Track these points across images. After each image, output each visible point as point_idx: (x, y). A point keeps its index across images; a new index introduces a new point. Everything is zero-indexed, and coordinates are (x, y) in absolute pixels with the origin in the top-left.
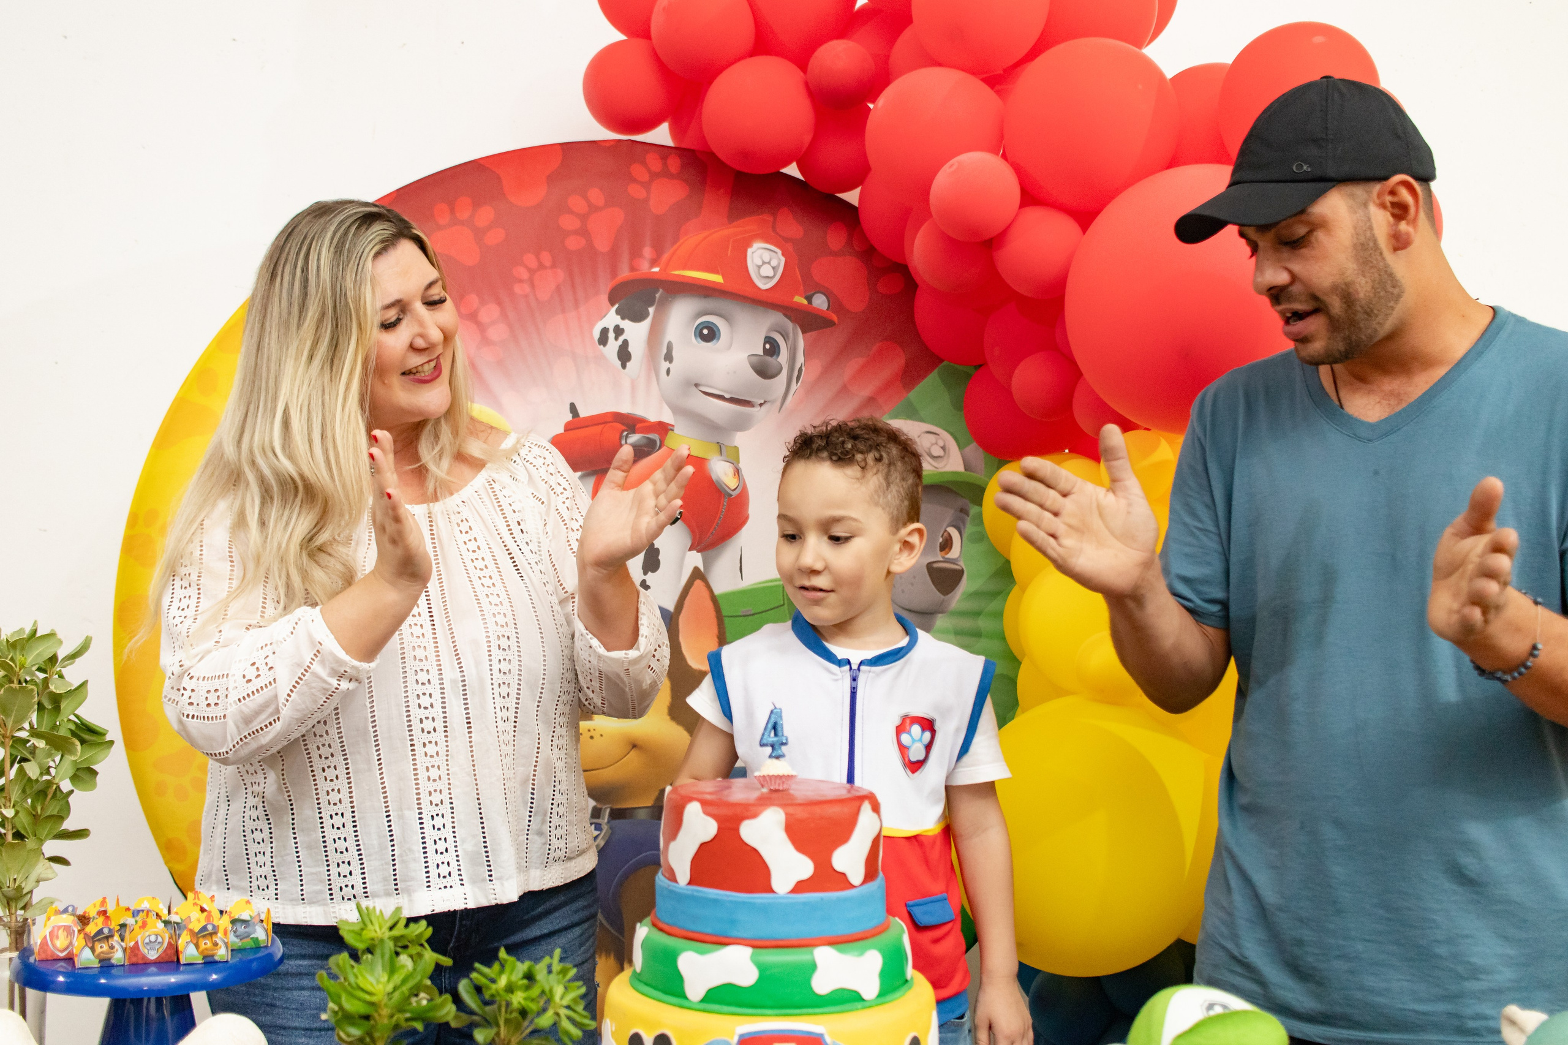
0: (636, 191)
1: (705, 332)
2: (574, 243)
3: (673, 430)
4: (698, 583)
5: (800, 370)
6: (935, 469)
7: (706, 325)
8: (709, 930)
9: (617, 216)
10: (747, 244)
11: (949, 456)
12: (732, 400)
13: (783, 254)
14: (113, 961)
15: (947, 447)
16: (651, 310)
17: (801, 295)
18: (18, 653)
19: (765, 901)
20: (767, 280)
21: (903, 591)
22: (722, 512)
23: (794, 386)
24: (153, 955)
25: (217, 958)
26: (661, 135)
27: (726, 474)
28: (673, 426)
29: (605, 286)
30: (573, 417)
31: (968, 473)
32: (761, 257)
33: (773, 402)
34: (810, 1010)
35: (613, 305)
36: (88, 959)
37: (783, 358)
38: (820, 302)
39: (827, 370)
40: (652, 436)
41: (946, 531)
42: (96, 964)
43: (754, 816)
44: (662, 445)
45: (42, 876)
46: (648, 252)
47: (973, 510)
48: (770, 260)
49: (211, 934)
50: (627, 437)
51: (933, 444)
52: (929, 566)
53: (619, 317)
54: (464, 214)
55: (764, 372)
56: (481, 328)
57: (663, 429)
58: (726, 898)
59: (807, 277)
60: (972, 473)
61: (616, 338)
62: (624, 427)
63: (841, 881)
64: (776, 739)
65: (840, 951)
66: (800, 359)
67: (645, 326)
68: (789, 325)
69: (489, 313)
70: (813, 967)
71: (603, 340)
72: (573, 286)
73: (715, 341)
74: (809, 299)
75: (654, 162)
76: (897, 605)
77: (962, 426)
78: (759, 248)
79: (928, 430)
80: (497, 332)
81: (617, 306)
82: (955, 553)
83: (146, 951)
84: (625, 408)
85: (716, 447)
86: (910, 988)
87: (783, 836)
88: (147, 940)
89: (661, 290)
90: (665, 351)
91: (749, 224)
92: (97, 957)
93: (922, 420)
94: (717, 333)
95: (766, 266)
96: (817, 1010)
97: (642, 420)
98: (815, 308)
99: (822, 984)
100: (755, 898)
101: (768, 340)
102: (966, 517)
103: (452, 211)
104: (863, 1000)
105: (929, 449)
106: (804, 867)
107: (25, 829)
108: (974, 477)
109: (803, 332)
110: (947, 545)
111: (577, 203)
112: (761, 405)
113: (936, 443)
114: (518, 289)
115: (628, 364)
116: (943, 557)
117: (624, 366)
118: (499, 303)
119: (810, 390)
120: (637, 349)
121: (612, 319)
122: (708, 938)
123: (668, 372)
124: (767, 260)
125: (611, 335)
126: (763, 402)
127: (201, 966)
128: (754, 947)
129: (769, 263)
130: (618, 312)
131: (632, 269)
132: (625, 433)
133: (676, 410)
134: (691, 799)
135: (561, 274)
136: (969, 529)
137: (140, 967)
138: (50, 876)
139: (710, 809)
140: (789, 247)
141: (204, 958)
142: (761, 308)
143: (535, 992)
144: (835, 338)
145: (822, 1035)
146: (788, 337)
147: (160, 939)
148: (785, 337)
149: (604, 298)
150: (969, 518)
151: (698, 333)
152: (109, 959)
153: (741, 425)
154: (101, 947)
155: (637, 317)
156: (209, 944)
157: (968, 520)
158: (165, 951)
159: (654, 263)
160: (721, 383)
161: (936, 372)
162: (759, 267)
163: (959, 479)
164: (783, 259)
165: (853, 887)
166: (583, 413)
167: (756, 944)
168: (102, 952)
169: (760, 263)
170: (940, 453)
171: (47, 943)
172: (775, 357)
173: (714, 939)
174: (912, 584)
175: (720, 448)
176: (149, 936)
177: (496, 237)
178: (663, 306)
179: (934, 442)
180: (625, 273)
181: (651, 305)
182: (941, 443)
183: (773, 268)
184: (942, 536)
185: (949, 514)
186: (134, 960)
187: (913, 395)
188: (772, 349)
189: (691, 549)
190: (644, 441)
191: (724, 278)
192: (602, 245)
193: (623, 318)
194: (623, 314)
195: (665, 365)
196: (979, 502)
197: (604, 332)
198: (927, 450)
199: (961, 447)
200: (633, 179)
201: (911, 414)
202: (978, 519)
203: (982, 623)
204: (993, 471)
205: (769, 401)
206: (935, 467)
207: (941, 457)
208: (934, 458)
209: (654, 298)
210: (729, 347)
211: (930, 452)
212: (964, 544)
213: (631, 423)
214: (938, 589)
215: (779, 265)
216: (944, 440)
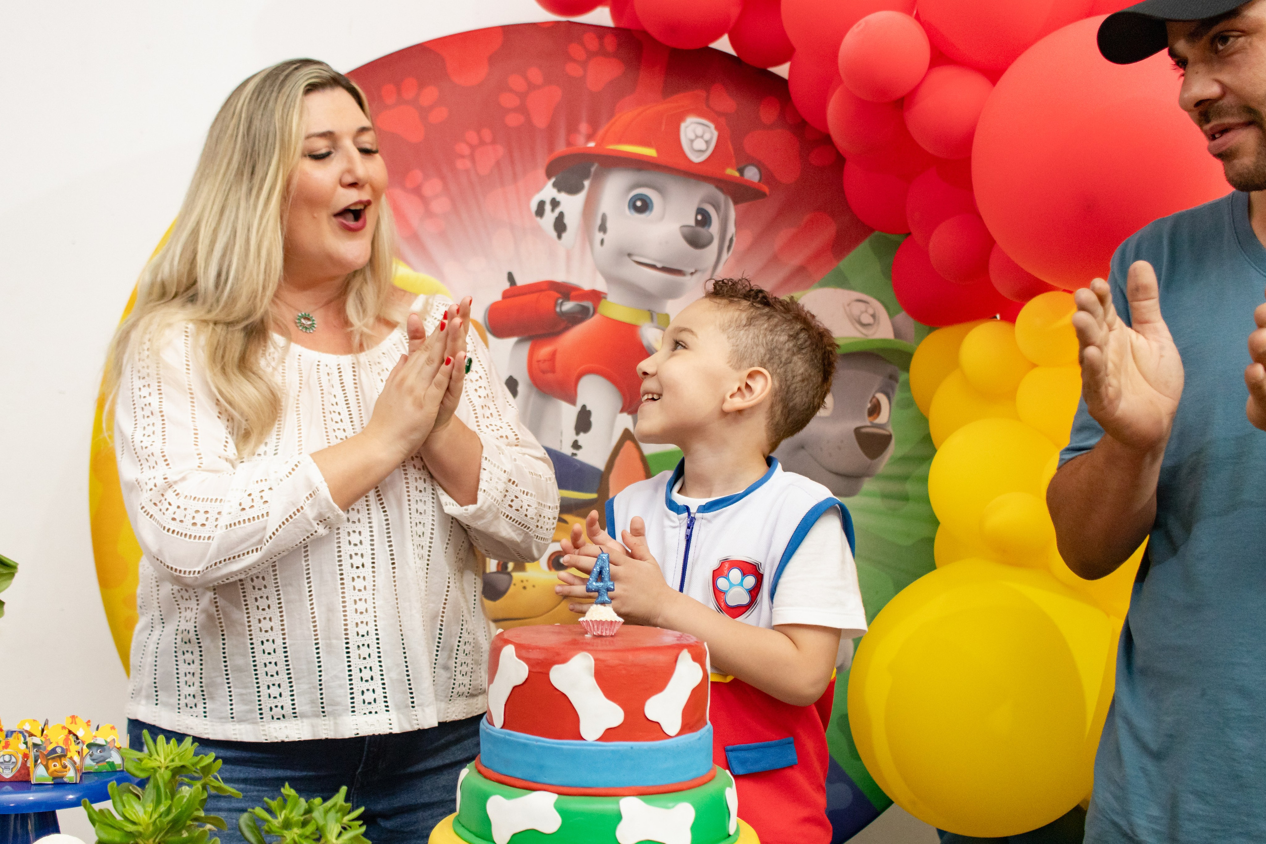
0: (573, 70)
1: (639, 204)
2: (513, 120)
4: (628, 444)
5: (731, 240)
7: (640, 197)
9: (557, 93)
10: (681, 119)
11: (879, 323)
12: (665, 269)
13: (716, 128)
15: (877, 315)
16: (587, 183)
17: (732, 167)
20: (699, 153)
21: (830, 455)
23: (725, 256)
27: (656, 340)
28: (606, 294)
29: (543, 161)
31: (897, 340)
32: (694, 131)
33: (704, 271)
35: (549, 177)
37: (715, 228)
38: (752, 174)
39: (758, 240)
40: (585, 303)
41: (874, 397)
44: (595, 312)
46: (584, 127)
47: (902, 377)
48: (704, 133)
50: (562, 304)
51: (862, 312)
52: (857, 431)
53: (555, 190)
54: (409, 95)
55: (695, 241)
56: (425, 201)
57: (596, 296)
59: (739, 149)
61: (553, 210)
62: (557, 295)
66: (732, 229)
67: (579, 199)
68: (721, 197)
69: (432, 187)
71: (540, 211)
72: (512, 162)
73: (647, 213)
74: (741, 171)
75: (592, 43)
76: (824, 467)
77: (891, 294)
78: (692, 123)
80: (440, 205)
81: (553, 180)
82: (883, 417)
84: (560, 277)
85: (647, 314)
89: (596, 165)
90: (599, 222)
91: (682, 99)
94: (650, 205)
95: (699, 140)
97: (576, 289)
98: (747, 181)
101: (700, 211)
103: (399, 91)
105: (859, 317)
108: (902, 344)
109: (736, 202)
110: (875, 410)
111: (516, 82)
112: (692, 274)
113: (866, 311)
114: (460, 164)
115: (564, 235)
117: (559, 237)
118: (443, 178)
119: (741, 260)
120: (572, 220)
121: (548, 192)
123: (602, 242)
124: (700, 133)
125: (548, 207)
126: (693, 270)
129: (702, 137)
130: (555, 185)
131: (569, 144)
132: (560, 301)
133: (610, 279)
135: (501, 150)
136: (898, 395)
140: (722, 121)
142: (693, 181)
144: (767, 209)
146: (720, 209)
148: (717, 207)
149: (541, 172)
151: (631, 204)
153: (672, 292)
155: (573, 190)
157: (898, 387)
159: (590, 138)
160: (653, 252)
161: (867, 241)
162: (692, 141)
164: (716, 134)
166: (521, 281)
169: (692, 136)
170: (871, 320)
172: (706, 227)
174: (839, 448)
175: (651, 316)
177: (439, 115)
178: (598, 179)
180: (561, 148)
181: (586, 176)
182: (871, 311)
183: (706, 142)
185: (878, 380)
187: (845, 263)
188: (704, 220)
189: (622, 411)
190: (578, 309)
191: (658, 151)
192: (540, 122)
193: (559, 190)
194: (559, 187)
195: (599, 236)
196: (906, 368)
197: (541, 204)
198: (857, 318)
199: (891, 315)
200: (570, 59)
201: (842, 282)
202: (907, 386)
203: (910, 487)
204: (921, 338)
205: (700, 271)
206: (865, 335)
207: (869, 325)
208: (864, 325)
209: (589, 172)
210: (662, 218)
211: (859, 319)
212: (892, 410)
213: (566, 291)
214: (867, 454)
215: (711, 138)
216: (874, 309)
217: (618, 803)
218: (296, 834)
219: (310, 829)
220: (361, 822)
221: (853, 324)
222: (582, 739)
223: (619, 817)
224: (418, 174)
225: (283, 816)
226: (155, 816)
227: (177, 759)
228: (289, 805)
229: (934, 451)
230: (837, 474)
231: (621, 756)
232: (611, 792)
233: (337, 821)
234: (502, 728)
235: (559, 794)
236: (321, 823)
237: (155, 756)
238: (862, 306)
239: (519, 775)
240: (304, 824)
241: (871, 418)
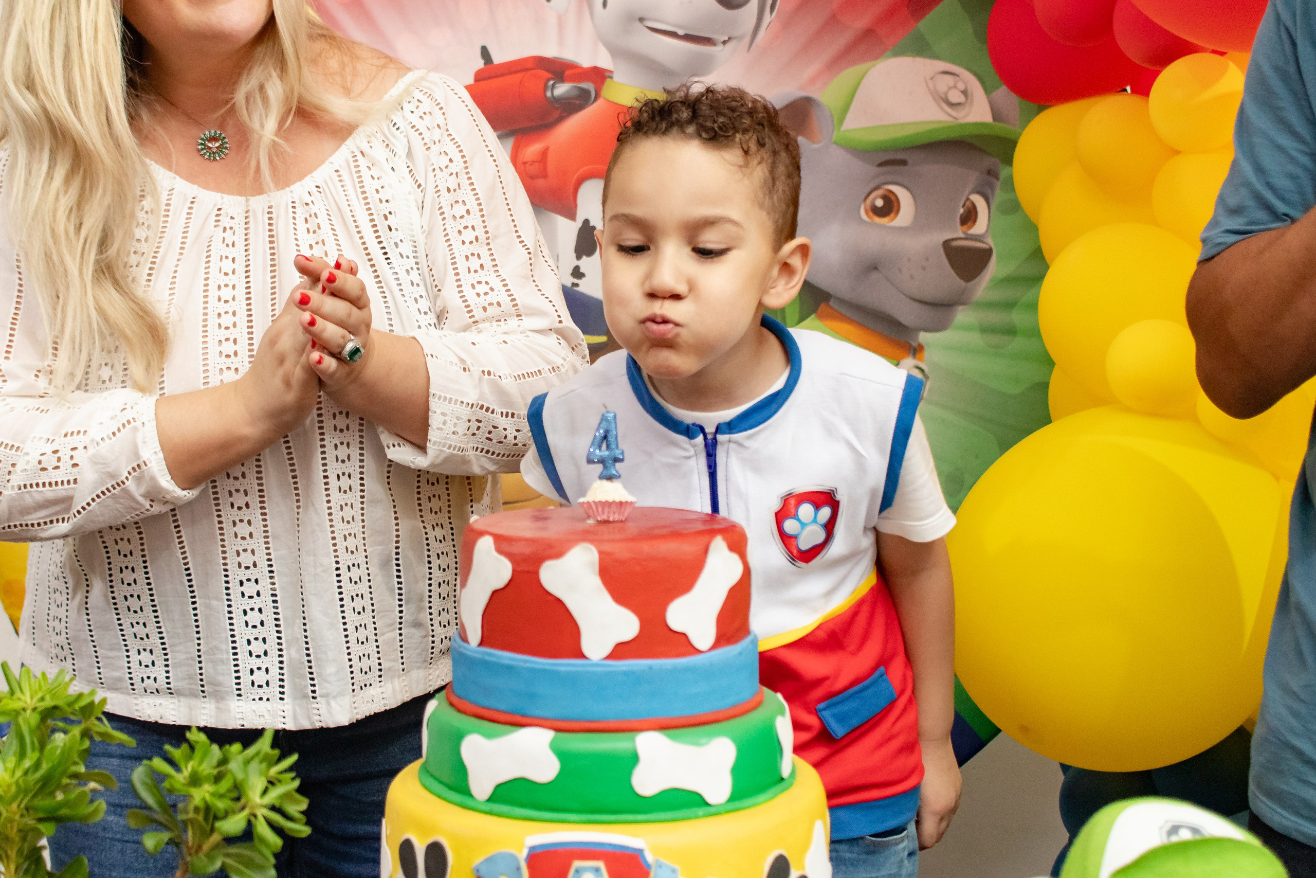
3: (611, 78)
6: (955, 120)
12: (688, 38)
15: (969, 91)
21: (912, 277)
23: (767, 18)
28: (611, 72)
30: (486, 64)
31: (997, 123)
33: (740, 38)
40: (584, 85)
41: (968, 199)
44: (598, 96)
47: (1004, 172)
50: (553, 86)
51: (950, 88)
52: (946, 244)
57: (599, 75)
60: (1001, 123)
62: (550, 75)
76: (904, 294)
77: (987, 65)
82: (980, 226)
84: (549, 50)
93: (935, 57)
97: (572, 66)
102: (994, 180)
105: (946, 94)
108: (1005, 129)
110: (970, 216)
112: (724, 42)
113: (955, 87)
116: (964, 233)
119: (788, 23)
123: (605, 4)
126: (726, 39)
132: (551, 82)
133: (616, 52)
136: (999, 196)
153: (698, 67)
157: (998, 184)
160: (670, 15)
163: (986, 132)
166: (498, 58)
170: (961, 99)
174: (924, 268)
182: (961, 86)
184: (963, 206)
185: (973, 177)
187: (924, 25)
190: (574, 92)
196: (1008, 160)
198: (943, 96)
199: (987, 90)
201: (922, 49)
202: (1009, 185)
203: (1017, 317)
204: (1028, 118)
205: (735, 38)
206: (956, 119)
207: (959, 104)
208: (952, 105)
211: (946, 97)
212: (992, 214)
213: (557, 69)
214: (958, 274)
216: (965, 83)
217: (633, 740)
218: (208, 792)
219: (225, 785)
220: (293, 775)
221: (939, 105)
222: (583, 656)
223: (634, 758)
225: (189, 769)
226: (19, 773)
227: (48, 697)
228: (198, 754)
229: (1047, 267)
230: (921, 302)
231: (636, 678)
232: (624, 726)
233: (261, 774)
234: (481, 644)
235: (557, 730)
236: (240, 776)
237: (18, 694)
238: (949, 79)
239: (503, 707)
240: (218, 779)
241: (965, 227)
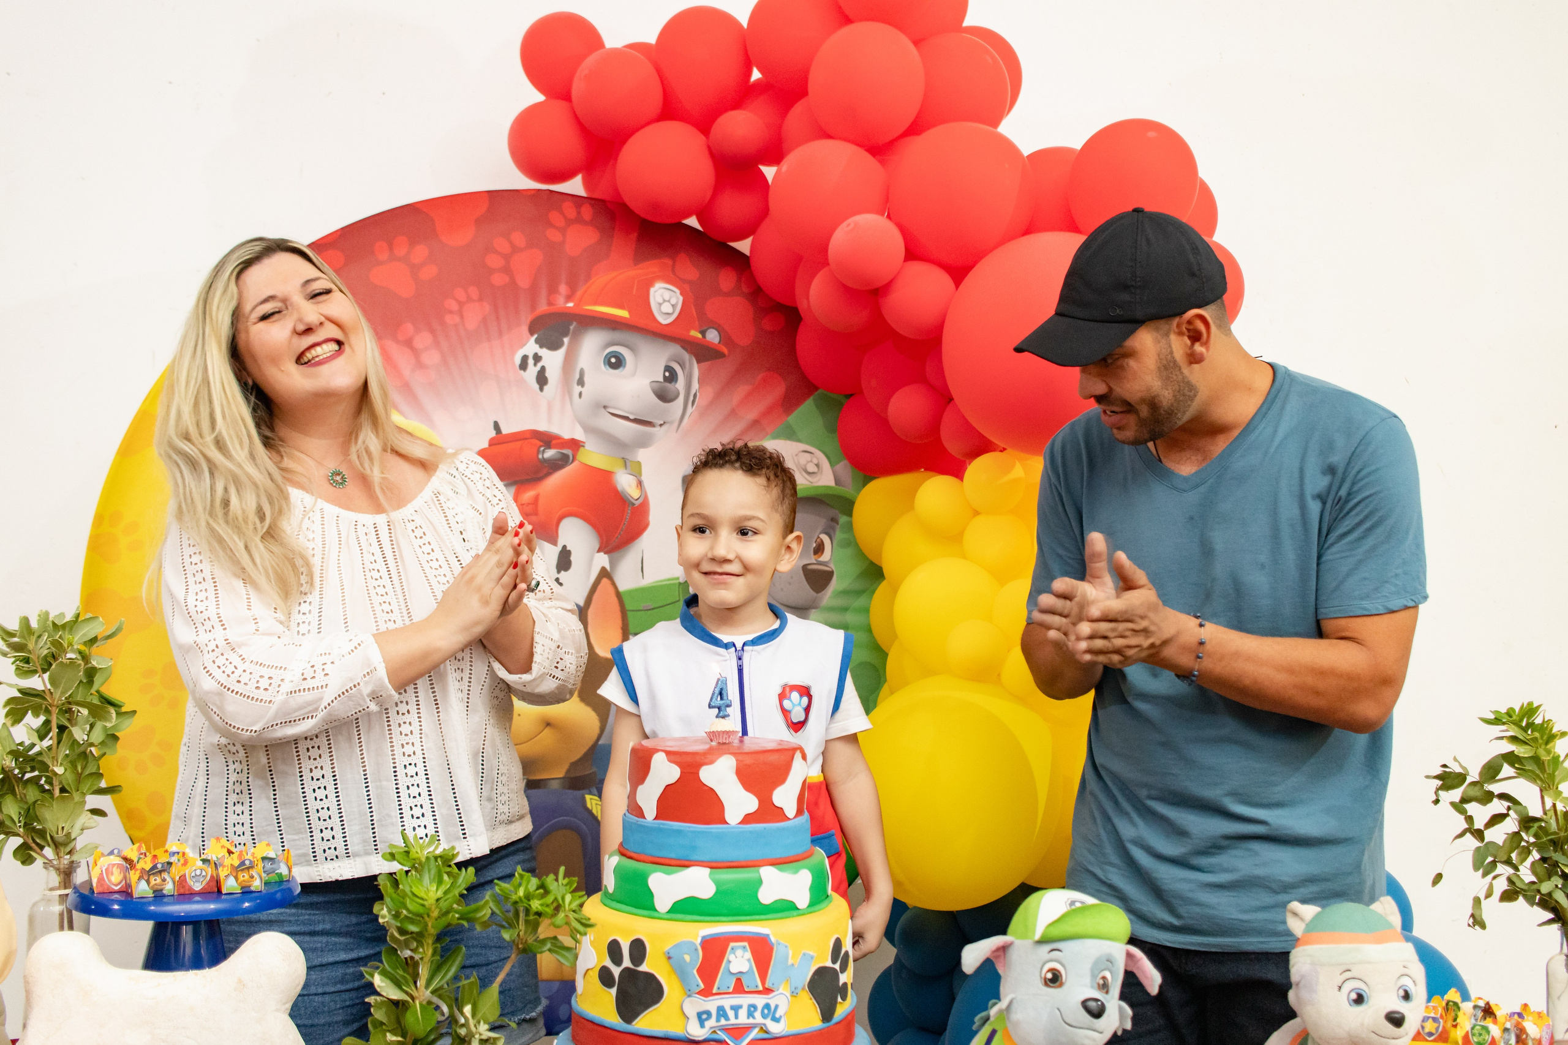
0: (554, 235)
1: (613, 360)
2: (498, 279)
3: (584, 446)
4: (605, 581)
5: (695, 395)
6: (811, 483)
7: (614, 354)
8: (673, 855)
9: (538, 256)
10: (649, 284)
11: (822, 472)
12: (637, 421)
13: (681, 294)
14: (164, 892)
15: (820, 464)
16: (566, 340)
17: (696, 331)
18: (67, 632)
19: (720, 830)
20: (667, 316)
21: (782, 590)
22: (626, 518)
23: (690, 410)
24: (197, 887)
25: (253, 889)
26: (575, 186)
27: (630, 486)
28: (584, 443)
29: (526, 318)
30: (497, 434)
31: (838, 487)
32: (662, 296)
33: (671, 423)
34: (757, 917)
35: (532, 334)
36: (144, 890)
37: (680, 385)
38: (713, 336)
39: (718, 396)
40: (565, 451)
41: (819, 537)
42: (150, 894)
43: (711, 762)
44: (574, 459)
45: (86, 825)
46: (563, 289)
47: (843, 519)
48: (670, 298)
49: (248, 868)
50: (543, 452)
51: (808, 462)
52: (804, 568)
53: (537, 346)
54: (401, 251)
55: (664, 396)
56: (416, 352)
57: (575, 445)
58: (688, 829)
59: (701, 313)
60: (840, 488)
61: (535, 365)
62: (541, 444)
63: (779, 814)
64: (722, 702)
65: (780, 870)
66: (695, 386)
67: (560, 353)
68: (686, 356)
69: (423, 340)
70: (760, 882)
71: (523, 366)
72: (497, 318)
73: (621, 369)
74: (703, 333)
75: (570, 210)
77: (834, 445)
78: (660, 288)
79: (805, 449)
80: (431, 358)
81: (536, 336)
82: (826, 556)
83: (192, 883)
84: (542, 427)
85: (621, 462)
86: (831, 902)
87: (735, 778)
88: (193, 874)
89: (575, 324)
90: (577, 376)
91: (651, 266)
92: (152, 888)
93: (799, 441)
94: (623, 362)
95: (666, 304)
96: (763, 917)
97: (557, 437)
98: (709, 342)
99: (766, 896)
100: (712, 828)
101: (668, 368)
103: (391, 249)
104: (798, 909)
105: (805, 466)
106: (751, 803)
107: (69, 785)
108: (847, 491)
109: (698, 362)
110: (819, 549)
111: (502, 244)
112: (661, 425)
113: (811, 461)
114: (449, 319)
115: (546, 388)
116: (816, 560)
117: (541, 389)
118: (432, 331)
119: (703, 413)
120: (554, 374)
121: (531, 347)
122: (673, 862)
123: (580, 395)
124: (667, 298)
125: (531, 361)
126: (662, 423)
127: (239, 895)
128: (711, 868)
129: (669, 301)
130: (537, 341)
131: (550, 304)
132: (542, 449)
133: (587, 429)
134: (657, 751)
135: (487, 307)
136: (839, 535)
137: (188, 896)
138: (93, 825)
139: (672, 757)
140: (687, 287)
141: (242, 888)
142: (661, 341)
143: (549, 899)
144: (725, 369)
145: (768, 935)
146: (685, 368)
147: (204, 873)
148: (682, 366)
149: (525, 329)
150: (838, 527)
151: (607, 360)
152: (162, 890)
153: (644, 442)
154: (155, 880)
155: (554, 346)
156: (247, 877)
158: (208, 883)
159: (569, 298)
160: (626, 406)
161: (812, 398)
163: (831, 492)
164: (681, 298)
165: (789, 819)
166: (506, 430)
167: (714, 866)
168: (156, 884)
169: (661, 301)
170: (815, 469)
171: (103, 878)
172: (673, 383)
173: (678, 863)
174: (790, 584)
175: (625, 462)
176: (195, 870)
177: (429, 272)
178: (576, 337)
179: (809, 459)
180: (543, 307)
181: (566, 335)
182: (815, 461)
183: (673, 306)
184: (816, 542)
185: (822, 522)
186: (182, 891)
187: (793, 418)
188: (671, 376)
189: (599, 551)
190: (559, 456)
191: (630, 312)
192: (524, 282)
193: (541, 347)
194: (541, 343)
195: (578, 389)
196: (849, 512)
197: (525, 358)
199: (832, 464)
200: (551, 225)
201: (790, 434)
202: (849, 528)
204: (861, 486)
205: (668, 422)
207: (813, 473)
208: (809, 473)
209: (569, 330)
210: (634, 374)
211: (806, 468)
212: (834, 549)
213: (547, 439)
214: (812, 588)
215: (677, 302)
216: (818, 459)
221: (800, 473)
224: (409, 327)
238: (808, 456)
241: (816, 556)
